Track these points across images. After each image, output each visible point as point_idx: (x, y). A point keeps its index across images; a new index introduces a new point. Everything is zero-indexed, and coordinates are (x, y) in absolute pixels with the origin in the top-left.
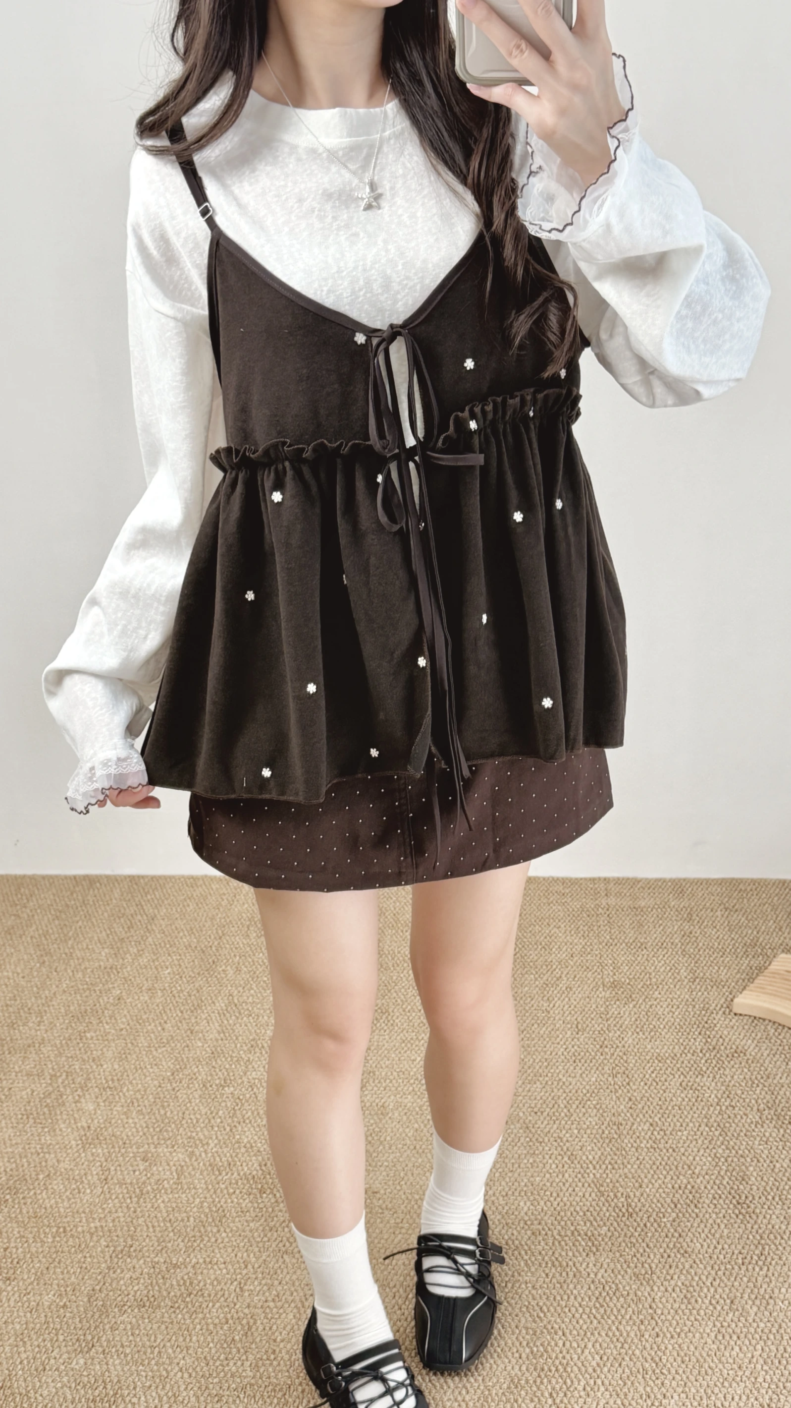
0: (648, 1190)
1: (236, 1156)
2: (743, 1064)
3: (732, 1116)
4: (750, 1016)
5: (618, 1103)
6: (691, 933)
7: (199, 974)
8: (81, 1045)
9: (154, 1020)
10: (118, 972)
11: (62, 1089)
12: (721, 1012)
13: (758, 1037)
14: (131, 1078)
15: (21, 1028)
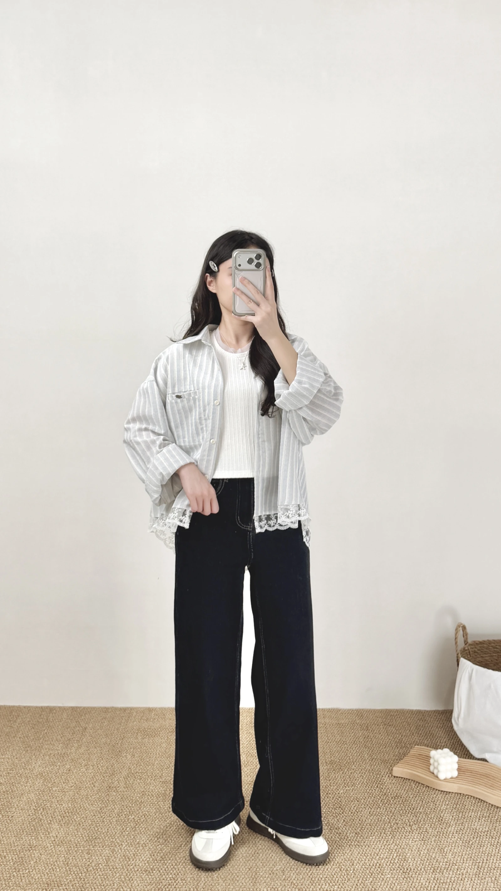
0: (357, 867)
1: (138, 851)
2: (400, 802)
3: (397, 828)
4: (402, 778)
5: (338, 823)
6: (368, 736)
7: (112, 757)
8: (50, 794)
9: (89, 781)
10: (68, 756)
11: (41, 817)
12: (387, 776)
13: (407, 789)
14: (78, 811)
15: (17, 785)
